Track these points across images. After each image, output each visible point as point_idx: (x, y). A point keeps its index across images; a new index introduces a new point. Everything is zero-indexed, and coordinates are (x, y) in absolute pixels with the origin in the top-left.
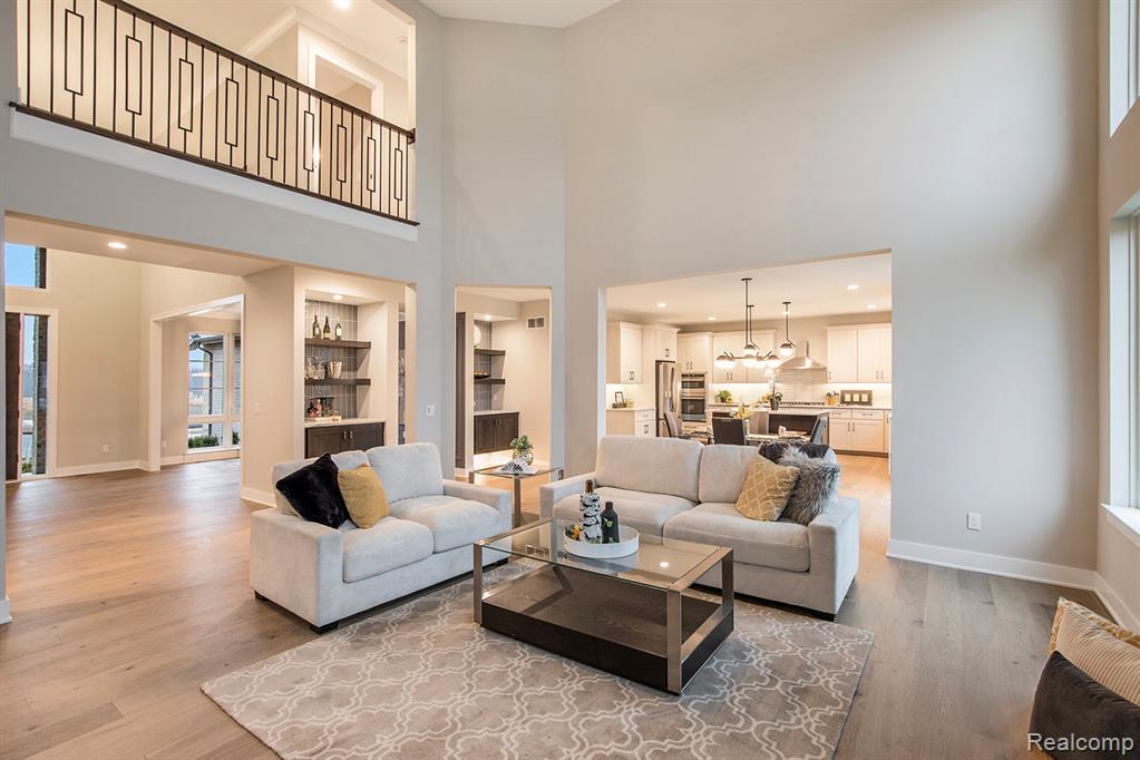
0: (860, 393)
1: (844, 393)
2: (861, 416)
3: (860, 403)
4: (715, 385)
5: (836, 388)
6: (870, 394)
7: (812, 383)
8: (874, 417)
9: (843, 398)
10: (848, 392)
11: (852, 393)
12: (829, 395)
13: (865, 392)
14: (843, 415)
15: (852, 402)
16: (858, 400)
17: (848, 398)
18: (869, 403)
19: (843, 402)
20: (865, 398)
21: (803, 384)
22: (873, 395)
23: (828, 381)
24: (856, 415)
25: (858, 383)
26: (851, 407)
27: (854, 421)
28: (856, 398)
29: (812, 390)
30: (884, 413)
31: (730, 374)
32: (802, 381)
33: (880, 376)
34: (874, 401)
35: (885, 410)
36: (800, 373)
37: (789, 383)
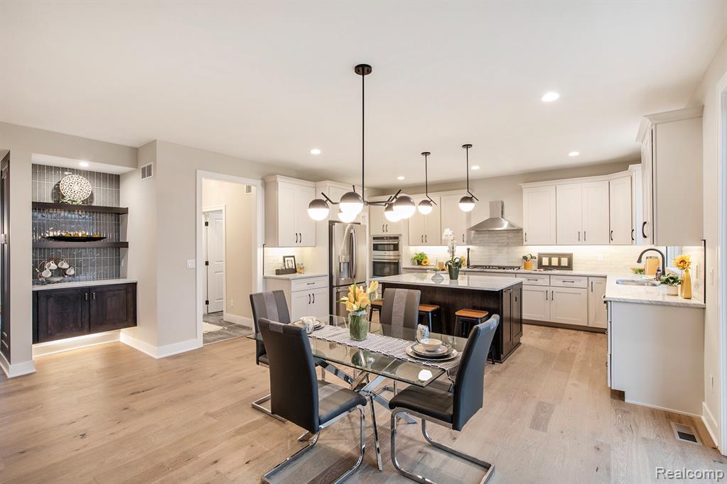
0: (560, 256)
1: (541, 256)
2: (561, 283)
3: (559, 267)
4: (412, 247)
5: (532, 250)
6: (570, 258)
7: (508, 245)
8: (576, 284)
9: (540, 261)
10: (546, 255)
11: (550, 256)
12: (525, 258)
13: (564, 255)
14: (540, 282)
15: (550, 267)
16: (557, 265)
17: (545, 262)
18: (569, 267)
19: (540, 266)
20: (564, 262)
21: (499, 246)
22: (574, 258)
23: (525, 243)
24: (555, 281)
25: (556, 245)
26: (549, 272)
27: (552, 289)
28: (555, 262)
29: (508, 253)
30: (588, 279)
31: (424, 237)
32: (497, 243)
33: (582, 238)
34: (574, 265)
35: (588, 276)
36: (495, 235)
37: (484, 245)
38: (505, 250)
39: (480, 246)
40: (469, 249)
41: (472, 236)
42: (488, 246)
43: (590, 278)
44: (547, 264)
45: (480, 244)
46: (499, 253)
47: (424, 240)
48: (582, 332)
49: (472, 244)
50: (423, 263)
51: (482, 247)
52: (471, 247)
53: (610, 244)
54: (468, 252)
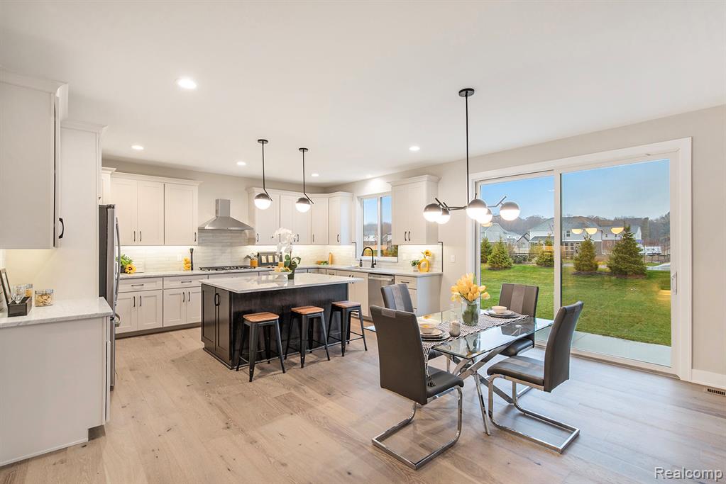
0: (272, 254)
1: (262, 255)
3: (275, 264)
11: (267, 254)
15: (268, 264)
17: (264, 260)
21: (222, 246)
29: (231, 252)
36: (219, 235)
37: (207, 246)
38: (229, 250)
40: (192, 250)
44: (265, 262)
46: (223, 253)
47: (138, 239)
50: (127, 270)
51: (203, 248)
52: (194, 247)
53: (311, 244)
54: (192, 253)
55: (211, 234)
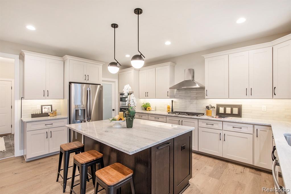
0: (232, 107)
1: (218, 106)
2: (231, 128)
3: (232, 115)
4: (141, 100)
5: (213, 102)
6: (240, 108)
7: (197, 98)
8: (244, 130)
9: (218, 110)
10: (222, 106)
11: (225, 106)
12: (207, 107)
13: (235, 106)
14: (215, 126)
15: (225, 115)
16: (230, 113)
17: (222, 110)
18: (239, 115)
19: (218, 114)
20: (236, 111)
21: (191, 99)
22: (243, 108)
23: (206, 97)
24: (226, 127)
25: (229, 98)
26: (222, 119)
27: (224, 132)
28: (228, 111)
29: (196, 103)
30: (254, 127)
31: (147, 93)
32: (190, 97)
33: (249, 93)
34: (243, 113)
35: (254, 125)
36: (188, 92)
37: (182, 99)
38: (195, 101)
39: (179, 99)
40: (172, 101)
41: (175, 92)
42: (185, 99)
43: (255, 126)
44: (223, 112)
45: (180, 97)
46: (191, 103)
47: (147, 95)
48: (248, 169)
49: (175, 98)
50: (147, 109)
51: (180, 100)
52: (174, 100)
53: (273, 98)
54: (172, 103)
55: (184, 92)
